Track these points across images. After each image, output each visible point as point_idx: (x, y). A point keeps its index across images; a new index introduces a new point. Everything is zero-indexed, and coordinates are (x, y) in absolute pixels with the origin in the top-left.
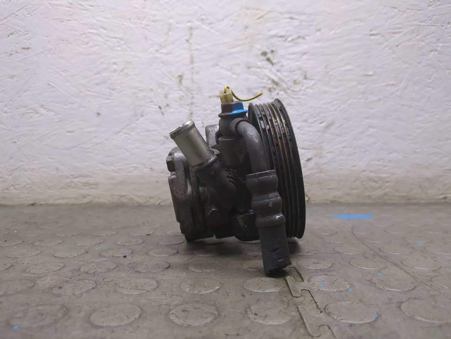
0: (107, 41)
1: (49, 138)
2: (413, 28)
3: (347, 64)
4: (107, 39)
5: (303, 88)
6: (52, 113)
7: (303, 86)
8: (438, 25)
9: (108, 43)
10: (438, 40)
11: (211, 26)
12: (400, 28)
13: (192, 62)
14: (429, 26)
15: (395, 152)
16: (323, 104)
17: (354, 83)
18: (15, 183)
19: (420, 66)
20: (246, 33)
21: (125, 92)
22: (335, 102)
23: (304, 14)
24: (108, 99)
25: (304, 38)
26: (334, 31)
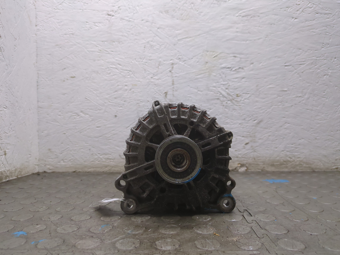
0: (122, 72)
1: (86, 131)
2: (312, 61)
3: (270, 84)
4: (121, 71)
5: (243, 99)
6: (87, 116)
7: (242, 98)
8: (328, 59)
9: (122, 73)
10: (329, 68)
11: (185, 62)
12: (304, 61)
13: (173, 84)
14: (322, 60)
15: (302, 138)
16: (255, 109)
17: (275, 96)
18: (64, 158)
19: (317, 84)
20: (206, 66)
21: (132, 103)
22: (263, 108)
23: (243, 54)
24: (122, 107)
25: (242, 68)
26: (261, 64)
